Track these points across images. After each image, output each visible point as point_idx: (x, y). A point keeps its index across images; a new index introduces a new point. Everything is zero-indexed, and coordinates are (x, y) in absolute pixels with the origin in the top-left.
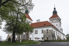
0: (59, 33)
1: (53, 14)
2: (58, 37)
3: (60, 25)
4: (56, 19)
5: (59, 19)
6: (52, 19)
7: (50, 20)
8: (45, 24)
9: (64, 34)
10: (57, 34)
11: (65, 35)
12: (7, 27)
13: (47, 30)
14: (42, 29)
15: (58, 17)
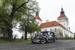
0: (66, 31)
1: (61, 14)
2: (66, 35)
3: (67, 24)
4: (63, 18)
5: (66, 19)
6: (60, 19)
7: (58, 20)
8: (53, 24)
9: (71, 32)
10: (65, 33)
11: (73, 33)
12: (21, 27)
13: (55, 29)
14: (51, 28)
15: (66, 16)
